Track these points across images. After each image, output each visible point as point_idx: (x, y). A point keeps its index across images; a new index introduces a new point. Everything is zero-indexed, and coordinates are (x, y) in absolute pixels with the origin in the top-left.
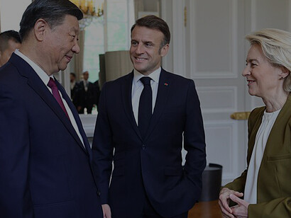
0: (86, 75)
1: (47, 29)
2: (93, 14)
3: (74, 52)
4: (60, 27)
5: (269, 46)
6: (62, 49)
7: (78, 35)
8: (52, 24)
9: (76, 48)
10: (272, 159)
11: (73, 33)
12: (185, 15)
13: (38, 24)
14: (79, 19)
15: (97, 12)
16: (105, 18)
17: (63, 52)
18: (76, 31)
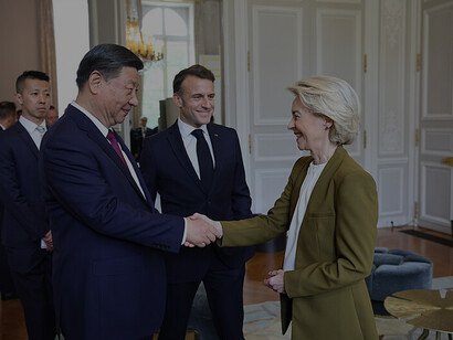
0: (145, 121)
1: (102, 82)
2: (152, 57)
3: (131, 105)
4: (115, 80)
5: (307, 95)
6: (118, 103)
7: (137, 87)
8: (107, 77)
9: (134, 101)
10: (314, 215)
11: (130, 86)
12: (249, 58)
13: (93, 77)
14: (138, 69)
15: (156, 55)
16: (165, 62)
17: (119, 106)
18: (134, 84)
